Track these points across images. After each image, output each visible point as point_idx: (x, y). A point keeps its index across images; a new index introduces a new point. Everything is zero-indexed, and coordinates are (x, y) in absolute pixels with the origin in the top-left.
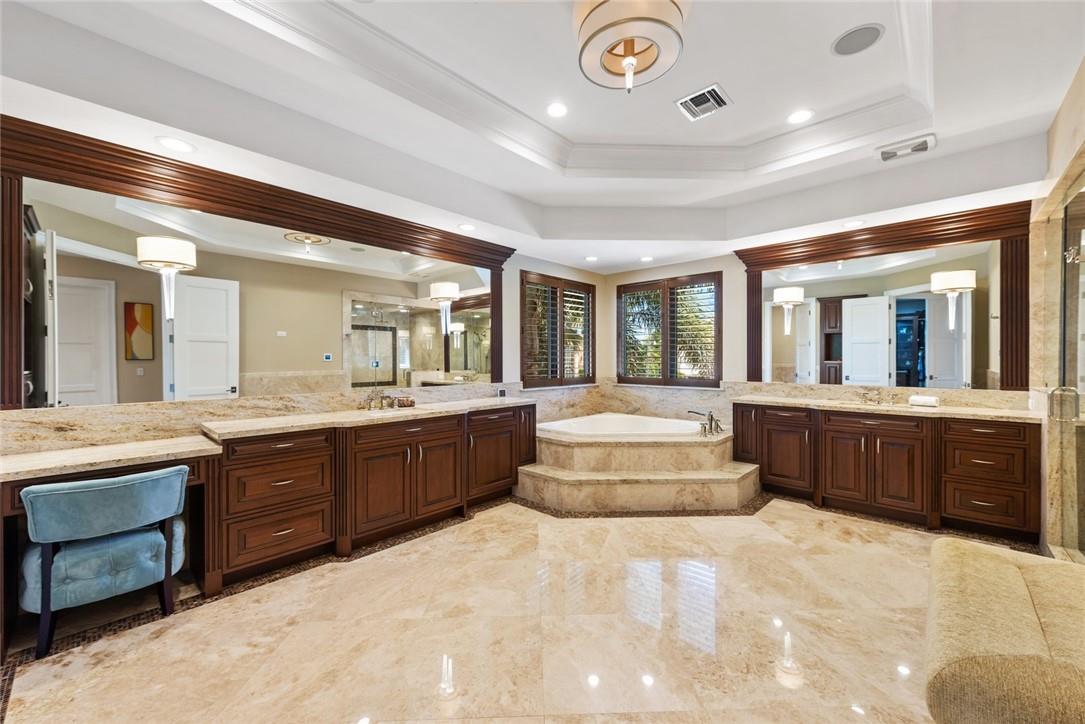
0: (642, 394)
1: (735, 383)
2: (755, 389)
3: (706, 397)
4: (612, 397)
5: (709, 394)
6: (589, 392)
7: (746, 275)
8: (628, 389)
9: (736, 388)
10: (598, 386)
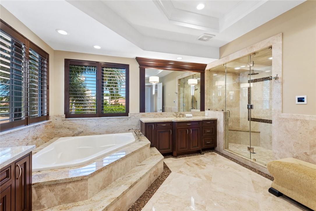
0: (84, 123)
1: (135, 114)
2: (143, 115)
3: (121, 121)
4: (61, 127)
5: (123, 119)
6: (46, 127)
7: (139, 68)
8: (74, 121)
9: (135, 116)
10: (51, 122)
